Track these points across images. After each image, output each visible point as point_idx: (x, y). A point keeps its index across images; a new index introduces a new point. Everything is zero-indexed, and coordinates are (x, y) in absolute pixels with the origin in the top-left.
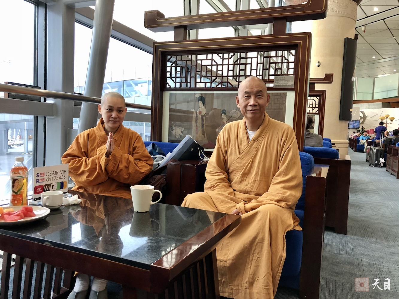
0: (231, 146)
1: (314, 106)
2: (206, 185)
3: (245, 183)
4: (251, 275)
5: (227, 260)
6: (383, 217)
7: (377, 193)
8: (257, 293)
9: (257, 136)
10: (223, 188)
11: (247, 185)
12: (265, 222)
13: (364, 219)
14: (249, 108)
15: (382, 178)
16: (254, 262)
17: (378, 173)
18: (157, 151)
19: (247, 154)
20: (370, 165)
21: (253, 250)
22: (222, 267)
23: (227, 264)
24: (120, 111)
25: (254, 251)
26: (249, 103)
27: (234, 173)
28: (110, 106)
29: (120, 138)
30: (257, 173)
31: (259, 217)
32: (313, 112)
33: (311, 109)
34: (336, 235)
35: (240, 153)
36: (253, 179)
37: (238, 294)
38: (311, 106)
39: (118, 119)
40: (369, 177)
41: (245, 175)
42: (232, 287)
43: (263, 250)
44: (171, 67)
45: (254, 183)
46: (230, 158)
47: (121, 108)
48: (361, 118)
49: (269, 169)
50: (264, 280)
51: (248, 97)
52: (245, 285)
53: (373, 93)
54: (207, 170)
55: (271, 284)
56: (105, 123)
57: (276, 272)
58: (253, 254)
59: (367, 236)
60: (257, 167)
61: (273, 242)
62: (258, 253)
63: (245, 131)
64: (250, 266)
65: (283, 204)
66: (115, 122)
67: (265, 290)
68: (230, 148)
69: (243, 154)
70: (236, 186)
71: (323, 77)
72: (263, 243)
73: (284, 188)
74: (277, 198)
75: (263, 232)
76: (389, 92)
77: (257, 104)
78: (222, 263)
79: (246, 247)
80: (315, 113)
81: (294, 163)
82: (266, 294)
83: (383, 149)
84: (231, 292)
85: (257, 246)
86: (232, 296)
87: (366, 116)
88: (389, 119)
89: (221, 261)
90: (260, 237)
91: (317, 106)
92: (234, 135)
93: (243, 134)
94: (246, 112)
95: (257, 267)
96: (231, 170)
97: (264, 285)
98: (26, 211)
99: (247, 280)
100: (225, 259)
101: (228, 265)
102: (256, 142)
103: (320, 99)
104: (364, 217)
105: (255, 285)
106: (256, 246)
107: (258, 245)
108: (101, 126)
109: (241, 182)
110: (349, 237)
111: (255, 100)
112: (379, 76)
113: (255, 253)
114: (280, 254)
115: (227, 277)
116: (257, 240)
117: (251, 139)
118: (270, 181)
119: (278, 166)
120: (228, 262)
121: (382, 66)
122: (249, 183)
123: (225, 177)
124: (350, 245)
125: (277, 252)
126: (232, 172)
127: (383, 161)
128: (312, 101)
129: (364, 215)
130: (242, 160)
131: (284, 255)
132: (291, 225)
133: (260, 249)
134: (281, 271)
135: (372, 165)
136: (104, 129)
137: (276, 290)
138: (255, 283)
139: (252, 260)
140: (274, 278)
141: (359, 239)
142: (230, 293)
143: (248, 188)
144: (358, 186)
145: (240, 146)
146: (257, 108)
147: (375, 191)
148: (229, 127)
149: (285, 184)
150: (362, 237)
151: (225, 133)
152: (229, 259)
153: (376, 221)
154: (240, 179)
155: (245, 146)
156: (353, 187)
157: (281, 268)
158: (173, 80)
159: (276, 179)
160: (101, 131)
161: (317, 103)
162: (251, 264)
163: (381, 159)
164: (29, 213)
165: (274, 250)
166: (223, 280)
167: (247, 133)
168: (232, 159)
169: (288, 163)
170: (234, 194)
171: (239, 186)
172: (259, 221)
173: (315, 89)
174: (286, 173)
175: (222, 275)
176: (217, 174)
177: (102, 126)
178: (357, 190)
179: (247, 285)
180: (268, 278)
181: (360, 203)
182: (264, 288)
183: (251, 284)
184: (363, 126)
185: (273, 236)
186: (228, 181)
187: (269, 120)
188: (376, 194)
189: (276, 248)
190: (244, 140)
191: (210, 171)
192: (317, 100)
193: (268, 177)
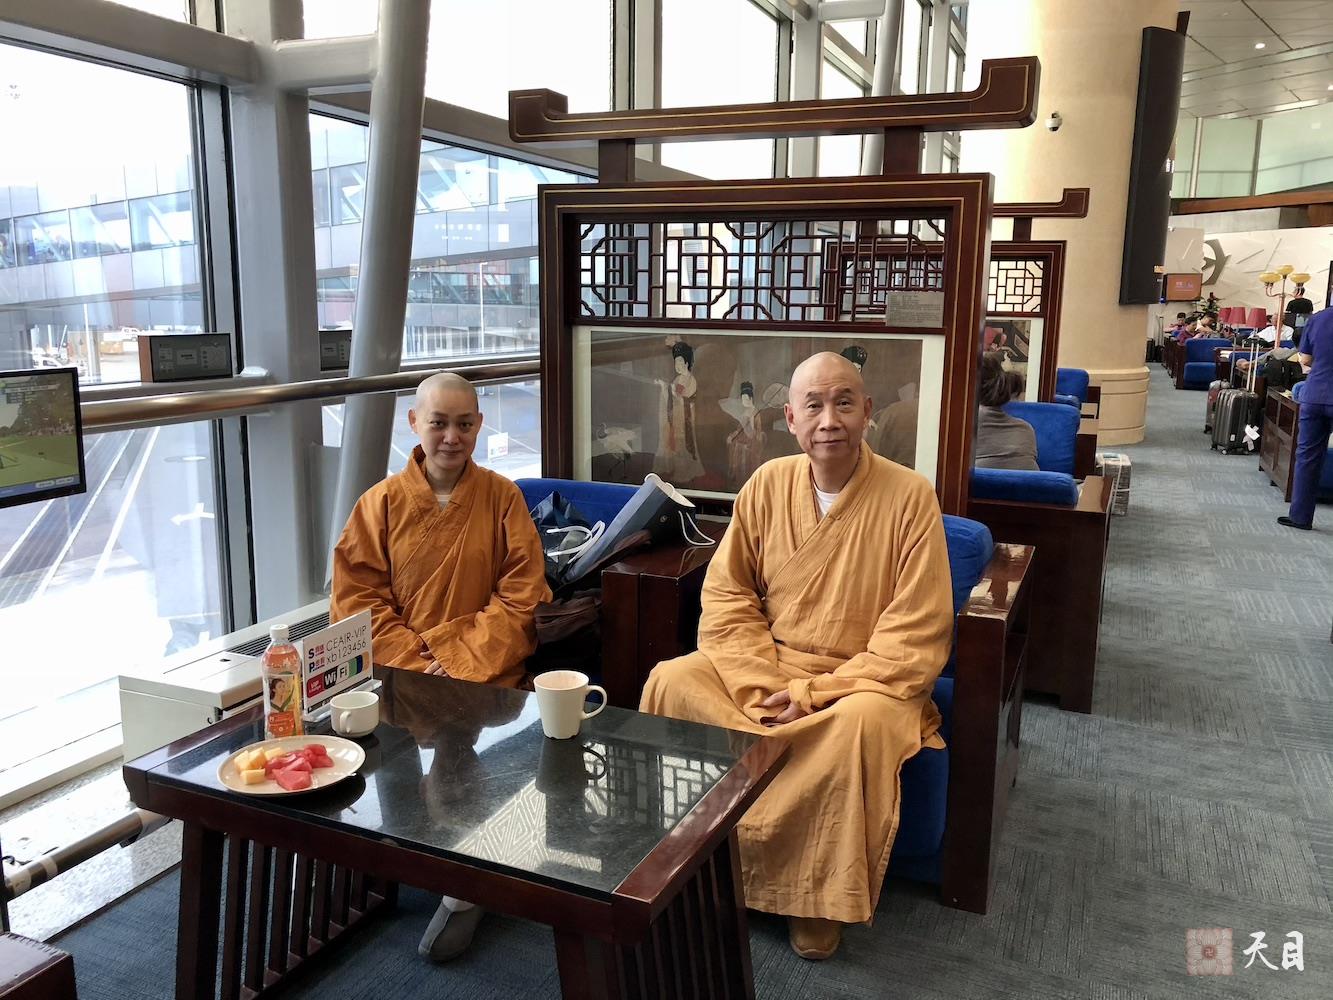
0: (772, 528)
1: (1028, 291)
2: (705, 624)
3: (807, 625)
4: (820, 862)
5: (762, 826)
6: (1209, 648)
7: (1210, 559)
8: (833, 904)
9: (840, 506)
10: (746, 636)
11: (813, 631)
12: (851, 742)
13: (1150, 658)
14: (820, 436)
15: (1240, 500)
16: (825, 832)
17: (1233, 479)
18: (567, 516)
19: (815, 550)
20: (1215, 446)
21: (823, 805)
22: (749, 843)
23: (764, 835)
24: (465, 424)
25: (826, 807)
26: (818, 423)
27: (781, 596)
28: (437, 414)
29: (468, 499)
30: (838, 603)
31: (835, 731)
32: (1025, 310)
33: (1019, 299)
34: (1063, 715)
35: (795, 548)
36: (829, 618)
37: (789, 904)
38: (1019, 291)
39: (460, 447)
40: (1201, 497)
41: (809, 604)
42: (775, 888)
43: (847, 806)
44: (593, 255)
45: (831, 628)
46: (771, 558)
47: (466, 416)
48: (1209, 263)
49: (871, 594)
50: (849, 876)
51: (817, 407)
52: (806, 884)
53: (1254, 173)
54: (707, 584)
55: (864, 885)
56: (427, 457)
57: (875, 858)
58: (824, 814)
59: (1148, 715)
60: (840, 587)
61: (870, 788)
62: (835, 813)
63: (810, 490)
64: (815, 842)
65: (901, 689)
66: (452, 454)
67: (850, 898)
68: (771, 533)
69: (803, 551)
70: (786, 632)
71: (1057, 198)
72: (845, 791)
73: (907, 642)
74: (888, 672)
75: (847, 765)
76: (1308, 167)
77: (838, 425)
78: (750, 833)
79: (807, 798)
80: (1032, 314)
81: (934, 579)
82: (852, 907)
83: (1257, 396)
84: (772, 898)
85: (832, 797)
86: (773, 908)
87: (1226, 255)
88: (1293, 279)
89: (747, 829)
90: (838, 776)
91: (1038, 291)
92: (780, 498)
93: (805, 498)
94: (812, 447)
95: (833, 844)
96: (772, 588)
97: (848, 886)
98: (314, 758)
99: (809, 873)
100: (757, 824)
101: (764, 838)
102: (836, 522)
103: (1045, 270)
104: (1154, 651)
105: (826, 886)
106: (829, 798)
107: (835, 795)
108: (416, 468)
109: (797, 622)
110: (1094, 722)
111: (834, 415)
112: (1278, 108)
113: (829, 813)
114: (885, 817)
115: (763, 865)
116: (832, 784)
117: (825, 513)
118: (872, 623)
119: (892, 585)
120: (764, 831)
121: (1288, 74)
122: (821, 625)
123: (750, 606)
124: (1093, 745)
125: (878, 811)
126: (775, 593)
127: (1256, 436)
128: (1020, 274)
129: (1153, 645)
130: (800, 566)
131: (896, 819)
132: (915, 744)
133: (840, 804)
134: (888, 856)
135: (1219, 447)
136: (426, 475)
137: (877, 897)
138: (828, 880)
139: (821, 828)
140: (871, 870)
141: (1122, 726)
142: (770, 901)
143: (816, 639)
144: (1159, 537)
145: (797, 530)
146: (841, 435)
147: (1207, 555)
148: (768, 473)
149: (910, 633)
150: (1131, 719)
151: (759, 491)
152: (767, 825)
153: (1181, 665)
154: (797, 615)
155: (809, 530)
156: (1144, 538)
157: (887, 849)
158: (599, 296)
159: (888, 619)
160: (417, 482)
161: (1039, 282)
162: (819, 836)
163: (1248, 429)
164: (320, 758)
165: (871, 807)
166: (752, 872)
167: (814, 494)
168: (775, 561)
169: (920, 580)
170: (778, 651)
171: (794, 631)
172: (837, 737)
173: (1032, 239)
174: (913, 603)
175: (751, 861)
176: (731, 596)
177: (420, 467)
178: (1152, 552)
179: (809, 884)
180: (858, 873)
181: (1151, 602)
182: (849, 894)
183: (819, 882)
184: (1211, 294)
185: (870, 776)
186: (758, 614)
187: (872, 460)
188: (1209, 563)
189: (878, 801)
190: (806, 516)
191: (713, 588)
192: (1039, 273)
193: (868, 611)
